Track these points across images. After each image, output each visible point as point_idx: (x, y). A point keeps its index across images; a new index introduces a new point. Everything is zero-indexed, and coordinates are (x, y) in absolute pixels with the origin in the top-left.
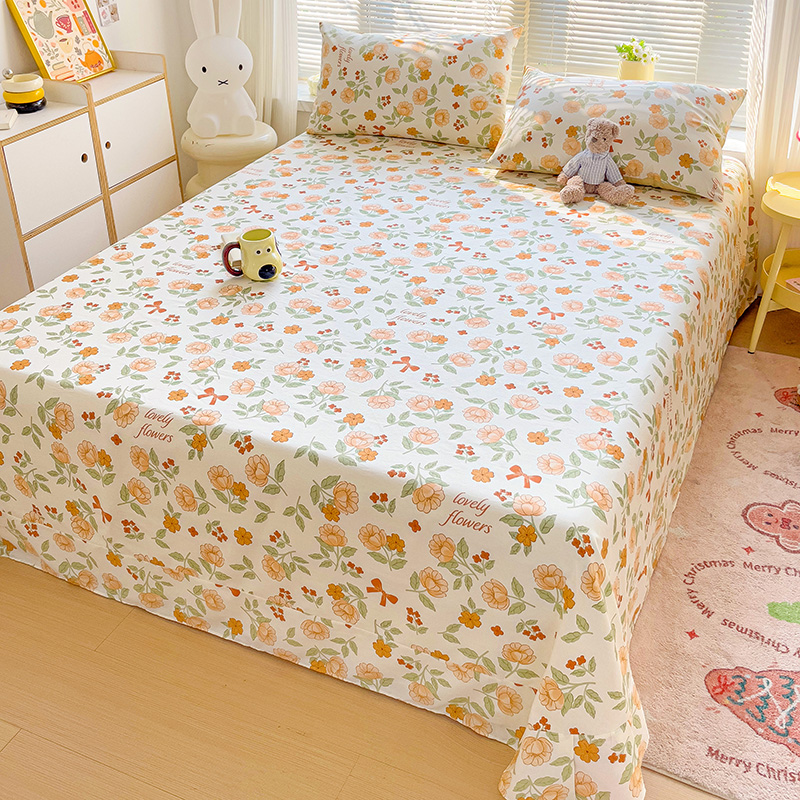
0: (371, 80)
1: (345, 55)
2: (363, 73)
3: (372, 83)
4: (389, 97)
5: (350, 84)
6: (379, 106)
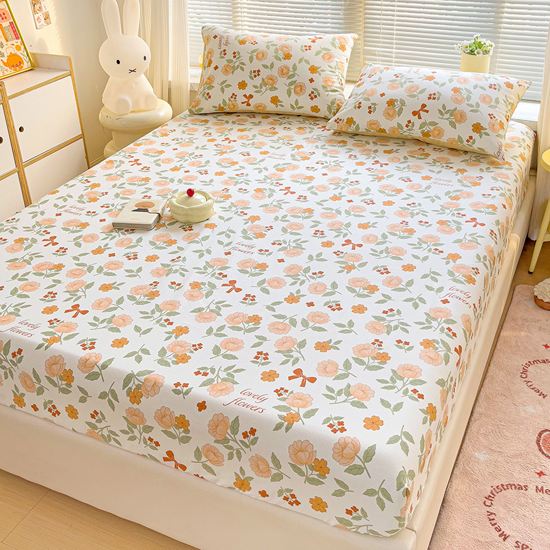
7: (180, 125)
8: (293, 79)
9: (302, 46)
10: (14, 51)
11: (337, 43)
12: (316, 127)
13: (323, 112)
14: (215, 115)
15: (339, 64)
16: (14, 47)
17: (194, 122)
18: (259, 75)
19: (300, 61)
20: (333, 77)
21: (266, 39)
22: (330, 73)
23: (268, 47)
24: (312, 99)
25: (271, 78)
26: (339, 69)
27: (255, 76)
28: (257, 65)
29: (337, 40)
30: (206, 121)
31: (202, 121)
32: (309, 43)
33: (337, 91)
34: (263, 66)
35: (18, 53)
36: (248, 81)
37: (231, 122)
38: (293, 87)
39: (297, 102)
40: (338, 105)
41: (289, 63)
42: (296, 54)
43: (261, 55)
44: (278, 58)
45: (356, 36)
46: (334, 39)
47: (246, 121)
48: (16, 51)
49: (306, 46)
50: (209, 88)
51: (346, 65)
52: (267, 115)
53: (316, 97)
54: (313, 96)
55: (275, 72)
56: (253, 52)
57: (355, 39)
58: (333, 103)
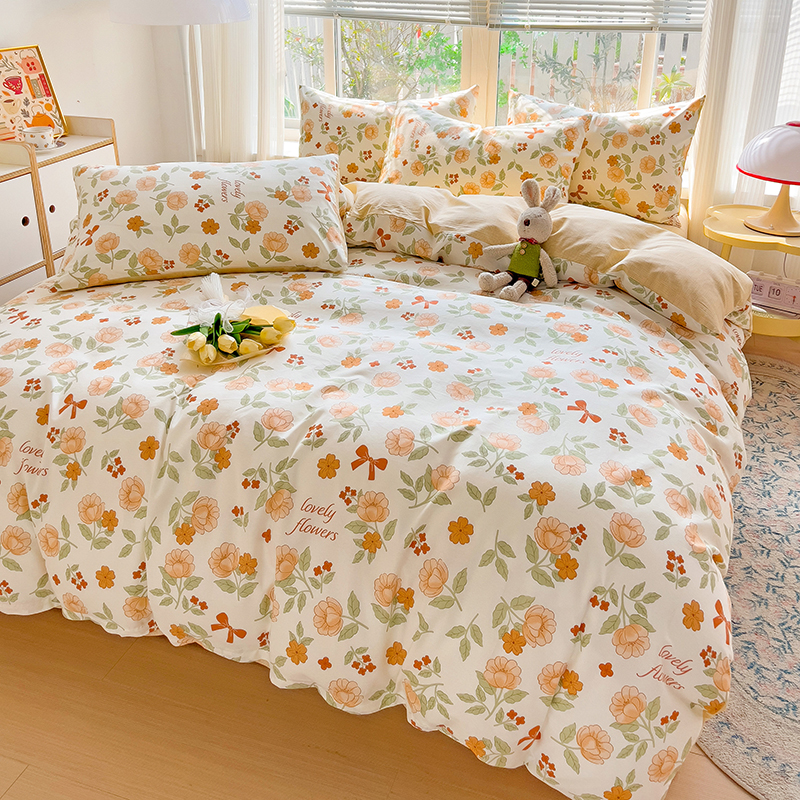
0: (352, 135)
1: (325, 112)
2: (344, 129)
3: (354, 139)
4: (370, 152)
5: (334, 138)
6: (361, 159)
10: (42, 110)
16: (43, 106)
35: (48, 114)
48: (45, 111)
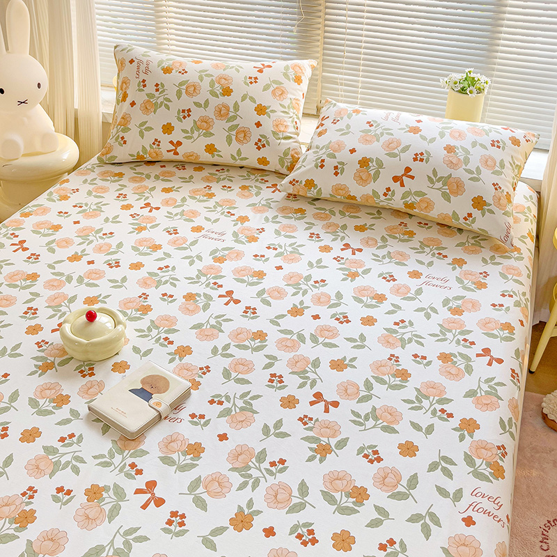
7: (85, 181)
8: (235, 123)
9: (245, 78)
11: (291, 73)
12: (264, 186)
13: (274, 164)
14: (132, 165)
15: (294, 102)
17: (104, 176)
18: (189, 116)
19: (244, 98)
20: (286, 119)
21: (199, 67)
22: (283, 114)
23: (201, 79)
24: (259, 148)
25: (205, 120)
26: (294, 108)
27: (184, 117)
28: (186, 102)
29: (291, 70)
30: (121, 175)
31: (116, 175)
32: (255, 73)
33: (290, 138)
34: (195, 103)
36: (175, 123)
37: (153, 176)
38: (234, 133)
39: (239, 152)
40: (292, 156)
41: (229, 101)
42: (239, 88)
43: (193, 89)
44: (214, 94)
45: (314, 63)
46: (287, 68)
47: (172, 174)
49: (250, 78)
50: (124, 131)
51: (302, 101)
52: (200, 166)
53: (264, 146)
54: (260, 145)
55: (210, 112)
56: (181, 84)
57: (313, 68)
58: (286, 154)
